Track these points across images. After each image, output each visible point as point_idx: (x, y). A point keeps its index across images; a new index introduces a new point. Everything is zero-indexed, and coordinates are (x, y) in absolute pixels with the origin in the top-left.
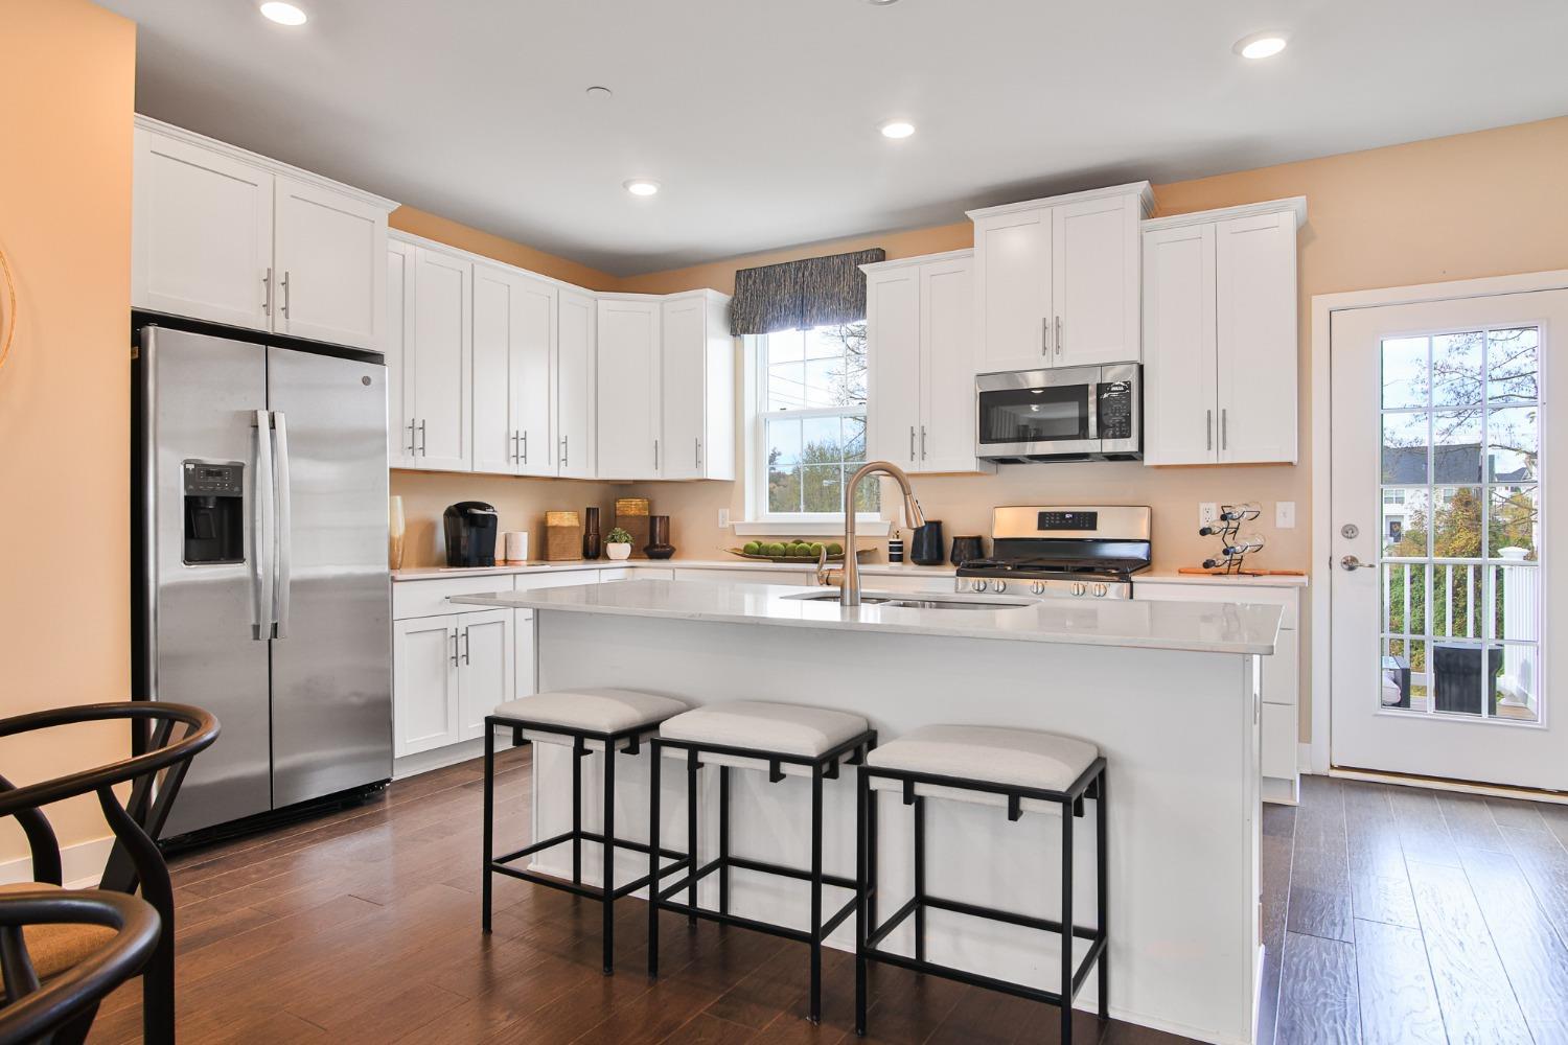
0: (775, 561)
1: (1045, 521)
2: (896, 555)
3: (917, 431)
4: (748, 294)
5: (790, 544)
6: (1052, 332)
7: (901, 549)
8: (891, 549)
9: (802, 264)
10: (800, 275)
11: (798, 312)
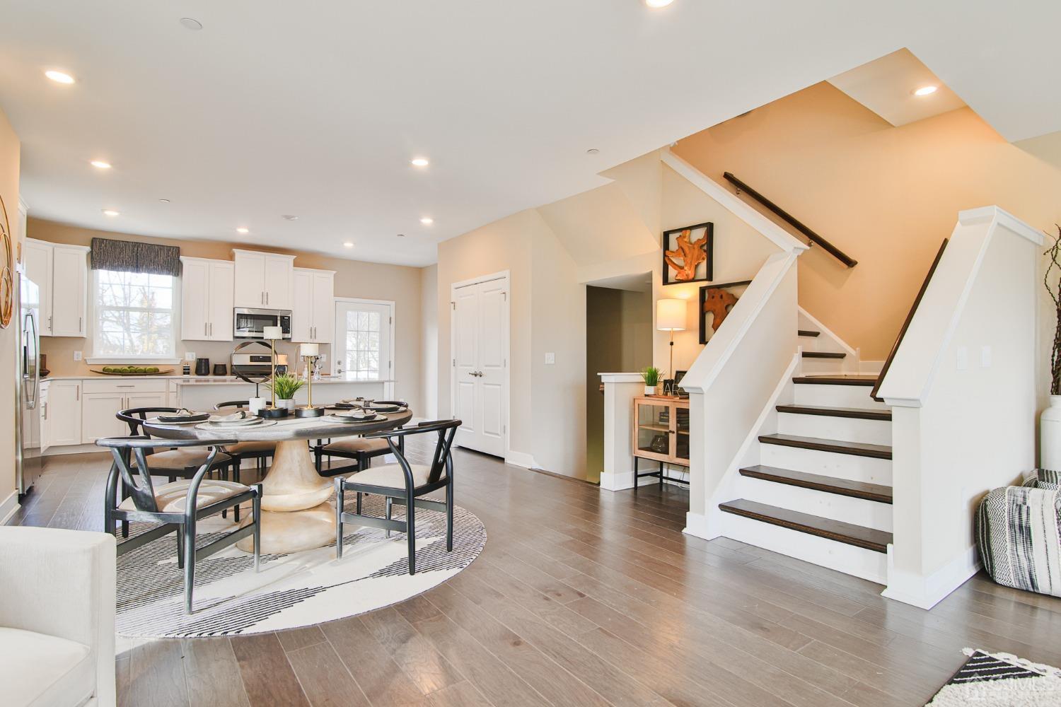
0: (123, 375)
1: (252, 359)
2: (186, 371)
3: (208, 325)
4: (102, 250)
5: (126, 368)
6: (265, 297)
7: (189, 369)
8: (184, 369)
9: (137, 245)
10: (136, 249)
11: (135, 265)
